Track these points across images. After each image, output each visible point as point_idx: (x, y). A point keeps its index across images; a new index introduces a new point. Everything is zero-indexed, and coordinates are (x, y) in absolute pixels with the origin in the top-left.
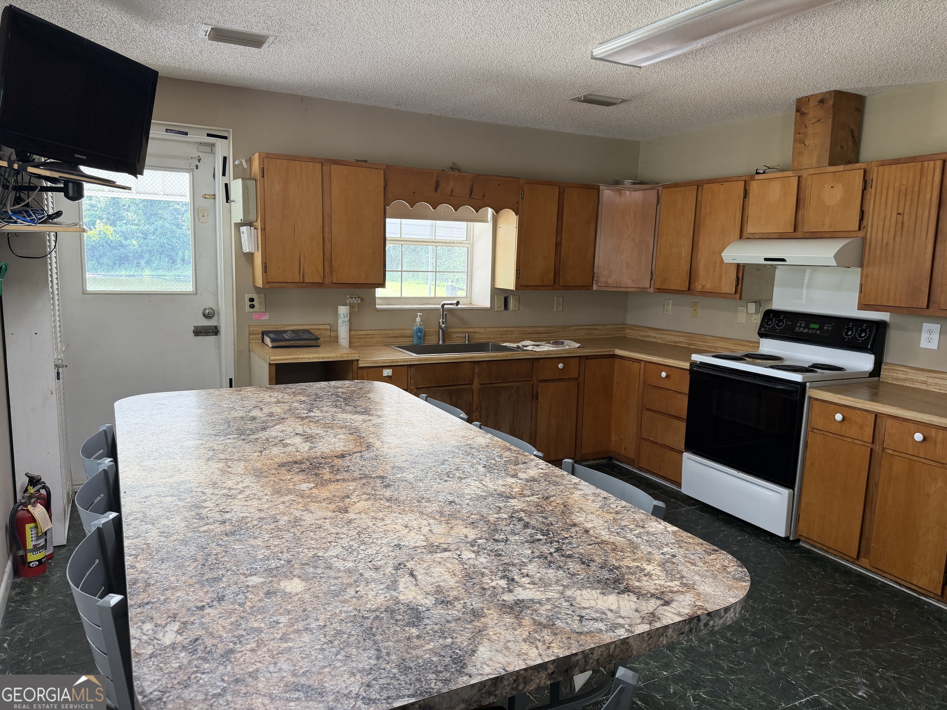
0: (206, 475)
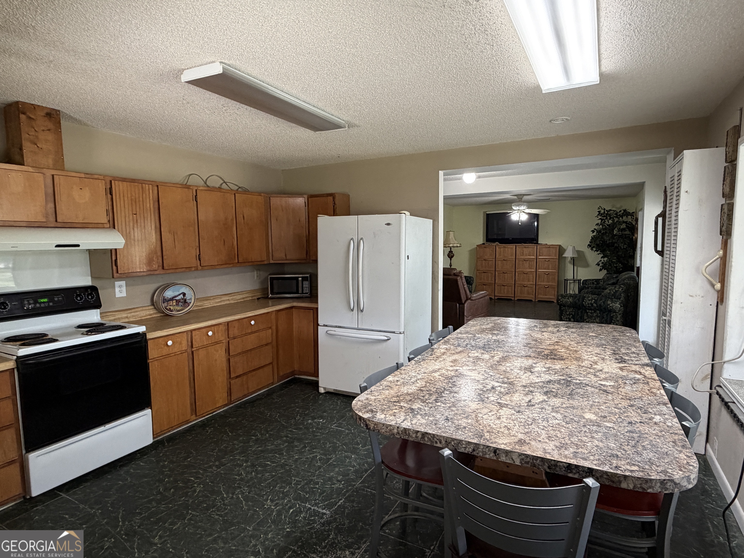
0: (606, 364)
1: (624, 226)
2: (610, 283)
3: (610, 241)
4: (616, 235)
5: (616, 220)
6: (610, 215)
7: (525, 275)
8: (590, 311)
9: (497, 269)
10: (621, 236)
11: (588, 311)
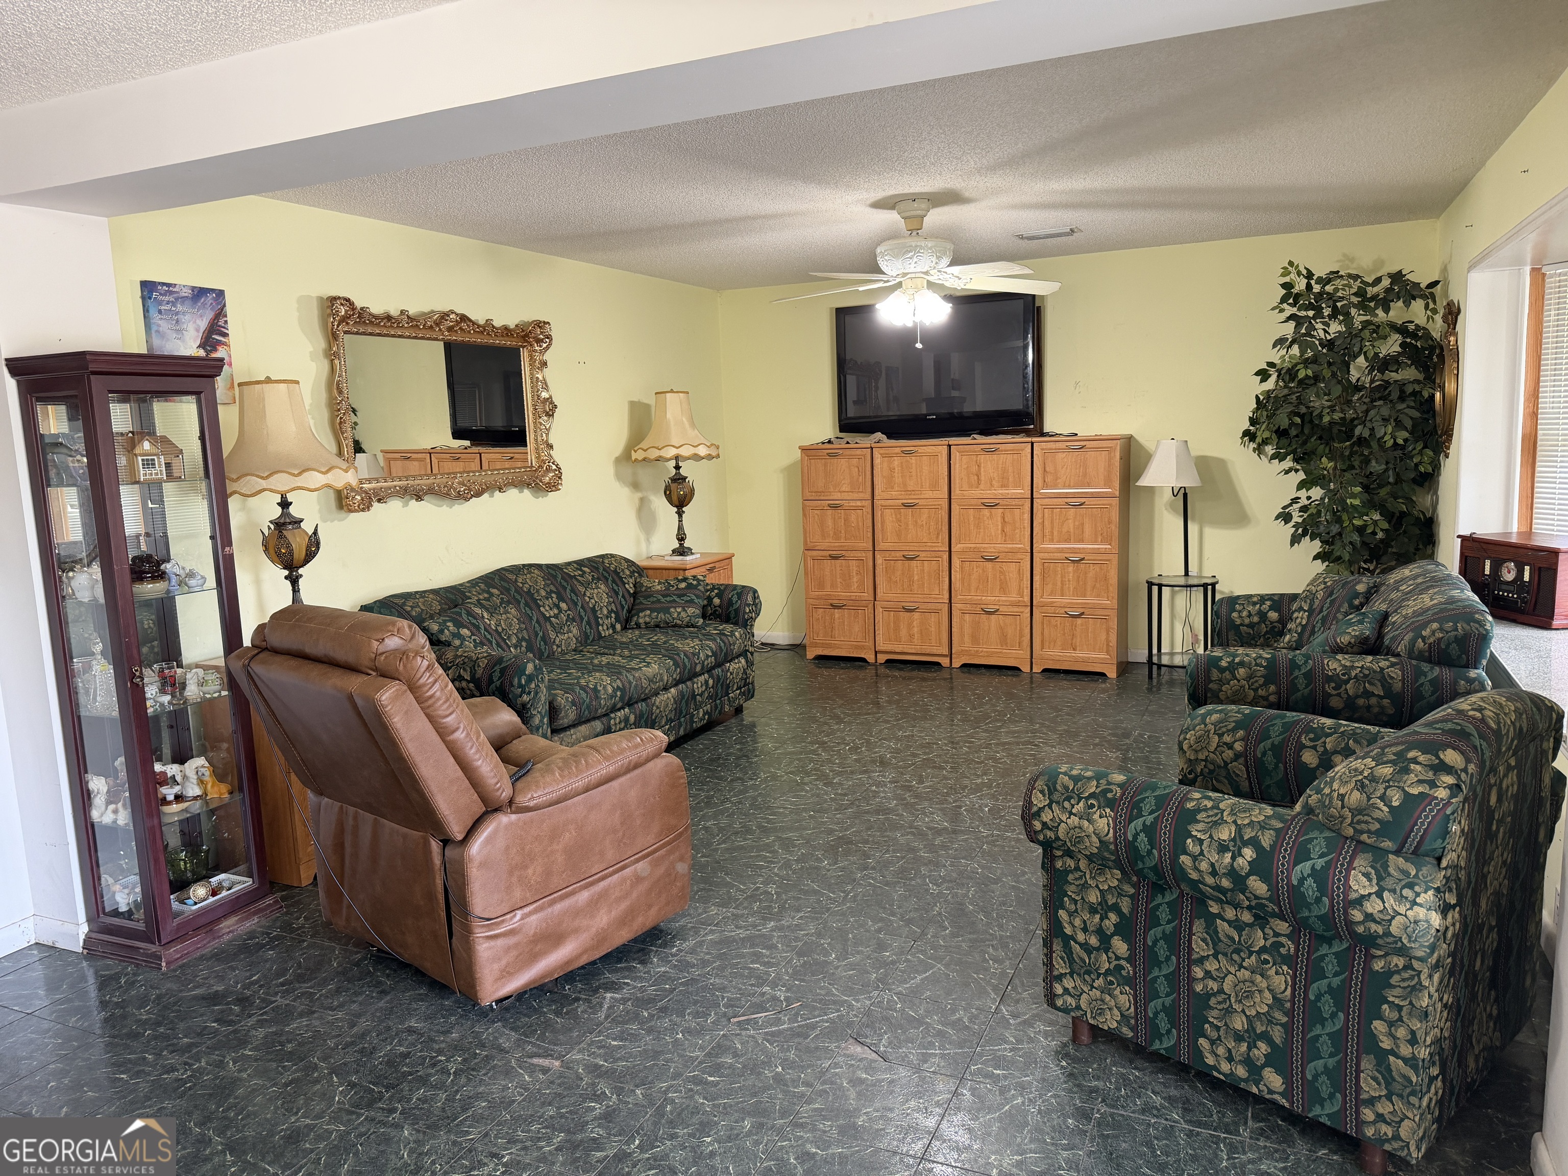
1: (1392, 346)
2: (1345, 639)
3: (1337, 416)
4: (1358, 388)
5: (1359, 318)
6: (1332, 298)
7: (989, 565)
8: (1230, 913)
9: (880, 545)
10: (1381, 392)
11: (1214, 908)
